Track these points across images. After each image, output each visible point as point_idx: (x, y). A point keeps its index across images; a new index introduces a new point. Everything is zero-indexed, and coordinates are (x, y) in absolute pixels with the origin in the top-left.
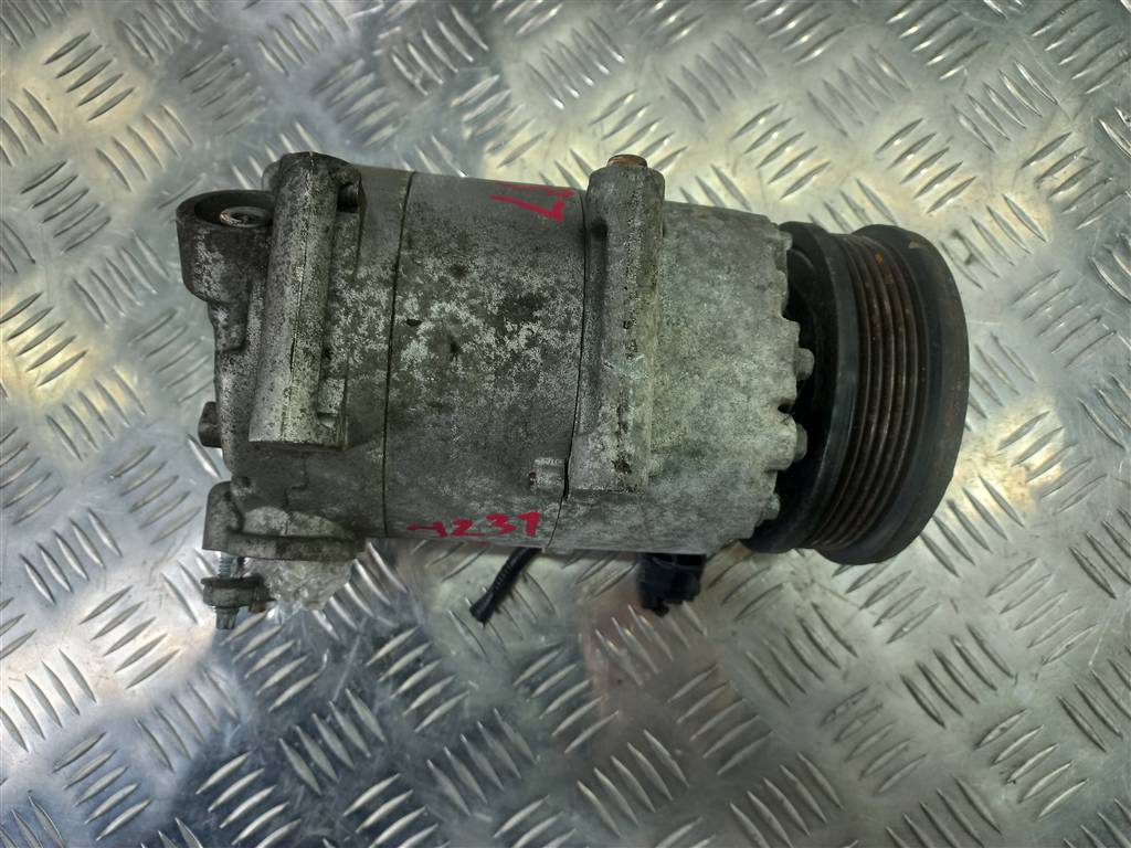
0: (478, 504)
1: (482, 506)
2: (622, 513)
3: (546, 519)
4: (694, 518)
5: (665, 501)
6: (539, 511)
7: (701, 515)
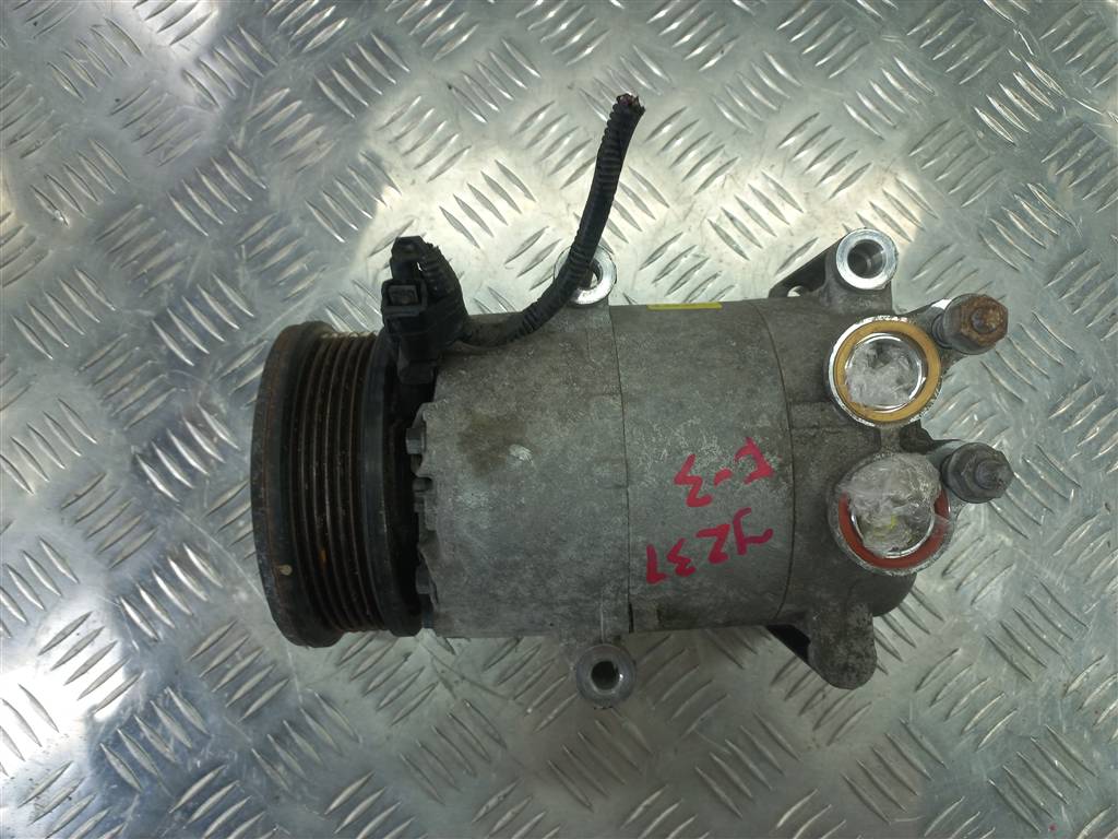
0: (705, 584)
1: (700, 584)
2: (570, 591)
3: (640, 578)
4: (500, 592)
5: (534, 605)
6: (647, 585)
7: (495, 596)
